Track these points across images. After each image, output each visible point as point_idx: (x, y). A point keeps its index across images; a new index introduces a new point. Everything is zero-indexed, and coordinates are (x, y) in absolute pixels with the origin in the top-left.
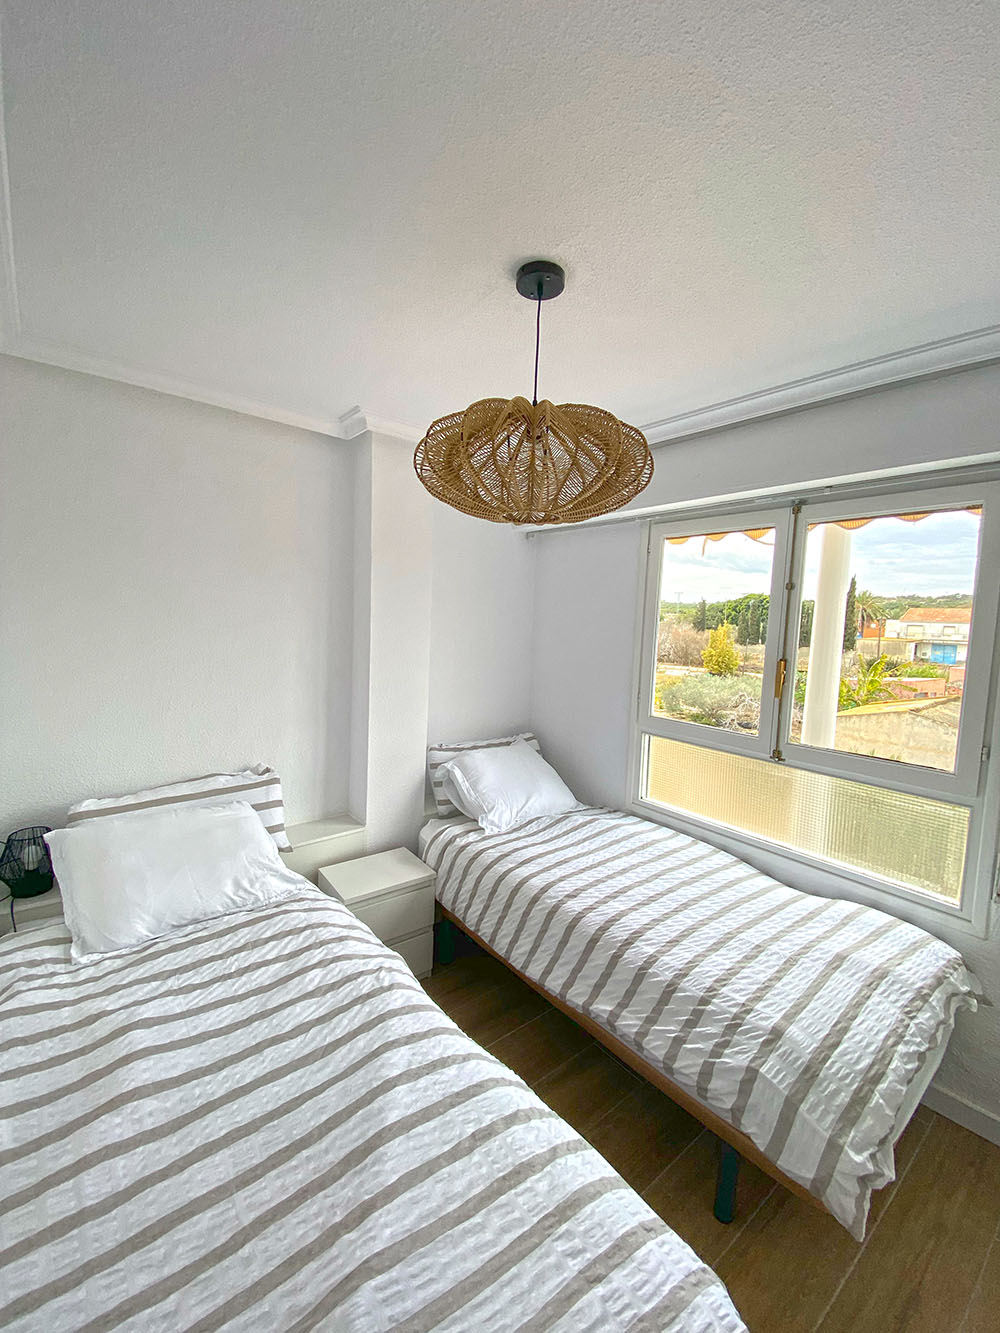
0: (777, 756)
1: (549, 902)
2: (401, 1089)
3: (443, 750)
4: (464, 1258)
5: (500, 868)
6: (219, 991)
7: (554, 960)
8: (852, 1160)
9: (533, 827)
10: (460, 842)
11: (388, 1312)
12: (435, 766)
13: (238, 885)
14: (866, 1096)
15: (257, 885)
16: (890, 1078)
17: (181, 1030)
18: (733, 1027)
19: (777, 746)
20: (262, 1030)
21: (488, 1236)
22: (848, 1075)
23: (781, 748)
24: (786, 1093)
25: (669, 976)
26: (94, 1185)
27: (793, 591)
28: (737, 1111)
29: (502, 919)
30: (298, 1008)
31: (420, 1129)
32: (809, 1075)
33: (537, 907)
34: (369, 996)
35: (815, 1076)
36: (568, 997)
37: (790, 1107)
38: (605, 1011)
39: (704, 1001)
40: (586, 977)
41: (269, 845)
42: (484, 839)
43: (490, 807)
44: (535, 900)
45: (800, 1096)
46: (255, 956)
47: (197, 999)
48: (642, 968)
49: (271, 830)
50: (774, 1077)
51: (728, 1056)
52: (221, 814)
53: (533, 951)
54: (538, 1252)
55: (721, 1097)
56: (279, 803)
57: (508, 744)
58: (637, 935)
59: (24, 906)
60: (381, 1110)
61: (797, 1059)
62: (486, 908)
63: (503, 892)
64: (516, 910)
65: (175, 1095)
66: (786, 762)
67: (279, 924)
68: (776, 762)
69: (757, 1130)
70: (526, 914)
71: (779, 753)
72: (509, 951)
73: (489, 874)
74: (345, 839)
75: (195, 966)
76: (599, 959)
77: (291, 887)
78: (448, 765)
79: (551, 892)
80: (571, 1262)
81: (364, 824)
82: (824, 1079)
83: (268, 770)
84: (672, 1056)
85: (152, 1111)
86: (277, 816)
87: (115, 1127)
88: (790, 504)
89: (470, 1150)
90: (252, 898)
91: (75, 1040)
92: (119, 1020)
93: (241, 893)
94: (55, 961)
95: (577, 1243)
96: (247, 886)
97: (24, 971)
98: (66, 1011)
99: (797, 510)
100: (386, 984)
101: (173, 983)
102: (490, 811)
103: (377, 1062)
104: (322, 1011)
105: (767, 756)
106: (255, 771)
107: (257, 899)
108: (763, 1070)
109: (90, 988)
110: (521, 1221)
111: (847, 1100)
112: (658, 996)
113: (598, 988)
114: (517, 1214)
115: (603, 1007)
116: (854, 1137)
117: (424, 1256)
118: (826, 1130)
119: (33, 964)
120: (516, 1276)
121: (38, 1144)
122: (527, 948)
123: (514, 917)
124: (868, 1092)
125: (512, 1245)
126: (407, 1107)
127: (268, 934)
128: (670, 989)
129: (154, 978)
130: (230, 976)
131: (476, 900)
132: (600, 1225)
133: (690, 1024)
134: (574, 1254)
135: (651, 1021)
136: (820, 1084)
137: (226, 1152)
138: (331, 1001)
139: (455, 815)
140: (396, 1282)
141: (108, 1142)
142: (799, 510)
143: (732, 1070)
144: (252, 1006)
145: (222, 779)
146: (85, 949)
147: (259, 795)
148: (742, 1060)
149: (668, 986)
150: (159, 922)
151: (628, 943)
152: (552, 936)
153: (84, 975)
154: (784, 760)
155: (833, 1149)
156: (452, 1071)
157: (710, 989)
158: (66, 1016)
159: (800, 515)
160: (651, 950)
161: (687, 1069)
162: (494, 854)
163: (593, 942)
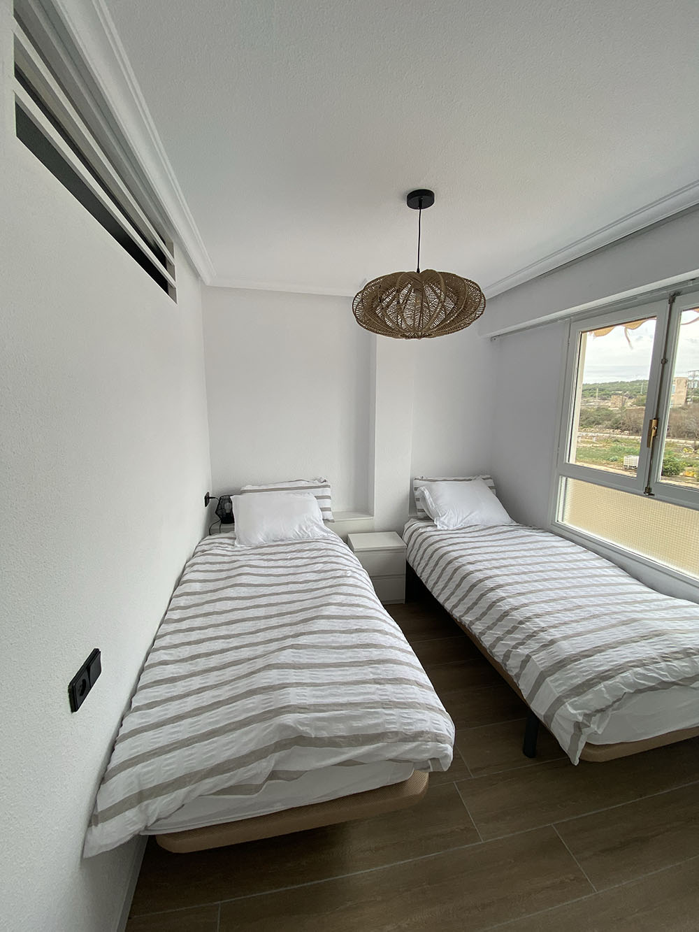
0: (648, 492)
1: (456, 564)
2: (333, 607)
3: (425, 480)
4: (330, 658)
5: (437, 545)
6: (281, 563)
7: (452, 593)
8: (568, 710)
9: (471, 529)
10: (421, 530)
11: (293, 659)
12: (416, 489)
13: (301, 528)
14: (592, 684)
15: (309, 530)
16: (617, 680)
17: (263, 571)
18: (530, 636)
19: (648, 484)
20: (291, 578)
21: (344, 656)
22: (587, 671)
23: (651, 486)
24: (542, 669)
25: (507, 608)
26: (219, 606)
27: (666, 365)
28: (518, 675)
29: (432, 571)
30: (308, 575)
31: (334, 620)
32: (561, 664)
33: (450, 566)
34: (338, 577)
35: (564, 666)
36: (453, 612)
37: (542, 676)
38: (468, 620)
39: (521, 623)
40: (464, 604)
41: (318, 515)
42: (435, 531)
43: (443, 514)
44: (450, 562)
45: (549, 673)
46: (299, 555)
47: (272, 564)
48: (494, 602)
49: (323, 510)
50: (538, 661)
51: (520, 649)
52: (299, 497)
53: (443, 589)
54: (360, 668)
55: (512, 667)
56: (329, 497)
57: (470, 480)
58: (499, 586)
59: (224, 526)
60: (322, 610)
61: (557, 656)
62: (427, 565)
63: (435, 557)
64: (440, 567)
65: (254, 589)
66: (655, 497)
67: (313, 546)
68: (646, 496)
69: (525, 688)
70: (444, 569)
71: (650, 489)
72: (432, 588)
73: (431, 547)
74: (362, 522)
75: (275, 553)
76: (474, 595)
77: (325, 534)
78: (422, 488)
79: (460, 560)
80: (371, 675)
81: (373, 516)
82: (570, 669)
83: (325, 481)
84: (493, 646)
85: (243, 591)
86: (327, 504)
87: (231, 592)
88: (668, 297)
89: (352, 633)
90: (307, 535)
91: (226, 567)
92: (243, 563)
93: (302, 532)
94: (230, 545)
95: (379, 671)
96: (305, 529)
97: (217, 545)
98: (226, 558)
99: (672, 301)
100: (349, 575)
101: (265, 557)
102: (442, 516)
103: (329, 597)
104: (317, 578)
105: (642, 492)
106: (319, 481)
107: (309, 536)
108: (533, 657)
109: (237, 553)
110: (359, 658)
111: (580, 682)
112: (497, 617)
113: (469, 609)
114: (359, 655)
115: (467, 618)
116: (576, 701)
117: (315, 651)
118: (558, 693)
119: (221, 543)
120: (347, 670)
121: (207, 592)
122: (441, 587)
123: (438, 570)
124: (597, 682)
125: (350, 662)
126: (333, 612)
127: (307, 548)
128: (506, 614)
129: (259, 554)
130: (287, 559)
131: (422, 561)
132: (393, 671)
133: (509, 632)
134: (374, 674)
135: (489, 628)
136: (566, 671)
137: (264, 609)
138: (322, 575)
139: (427, 519)
140: (300, 653)
141: (227, 596)
142: (673, 301)
143: (519, 655)
144: (291, 570)
145: (303, 482)
146: (239, 543)
147: (319, 492)
148: (526, 652)
149: (505, 612)
150: (267, 537)
151: (492, 589)
152: (454, 582)
153: (236, 549)
154: (652, 495)
155: (559, 702)
156: (361, 609)
157: (529, 618)
158: (226, 559)
159: (675, 305)
160: (504, 595)
161: (498, 652)
162: (437, 538)
163: (474, 586)
